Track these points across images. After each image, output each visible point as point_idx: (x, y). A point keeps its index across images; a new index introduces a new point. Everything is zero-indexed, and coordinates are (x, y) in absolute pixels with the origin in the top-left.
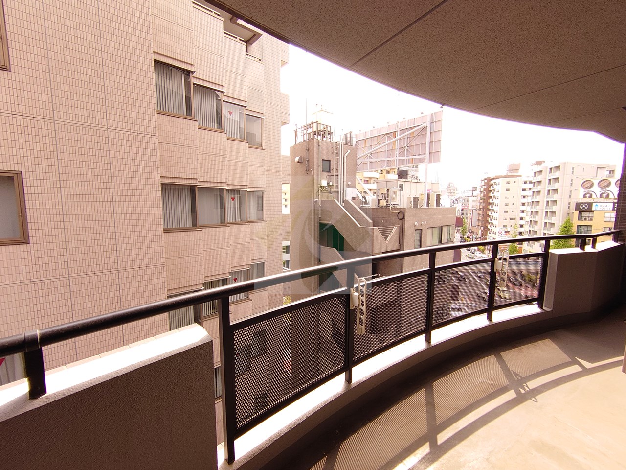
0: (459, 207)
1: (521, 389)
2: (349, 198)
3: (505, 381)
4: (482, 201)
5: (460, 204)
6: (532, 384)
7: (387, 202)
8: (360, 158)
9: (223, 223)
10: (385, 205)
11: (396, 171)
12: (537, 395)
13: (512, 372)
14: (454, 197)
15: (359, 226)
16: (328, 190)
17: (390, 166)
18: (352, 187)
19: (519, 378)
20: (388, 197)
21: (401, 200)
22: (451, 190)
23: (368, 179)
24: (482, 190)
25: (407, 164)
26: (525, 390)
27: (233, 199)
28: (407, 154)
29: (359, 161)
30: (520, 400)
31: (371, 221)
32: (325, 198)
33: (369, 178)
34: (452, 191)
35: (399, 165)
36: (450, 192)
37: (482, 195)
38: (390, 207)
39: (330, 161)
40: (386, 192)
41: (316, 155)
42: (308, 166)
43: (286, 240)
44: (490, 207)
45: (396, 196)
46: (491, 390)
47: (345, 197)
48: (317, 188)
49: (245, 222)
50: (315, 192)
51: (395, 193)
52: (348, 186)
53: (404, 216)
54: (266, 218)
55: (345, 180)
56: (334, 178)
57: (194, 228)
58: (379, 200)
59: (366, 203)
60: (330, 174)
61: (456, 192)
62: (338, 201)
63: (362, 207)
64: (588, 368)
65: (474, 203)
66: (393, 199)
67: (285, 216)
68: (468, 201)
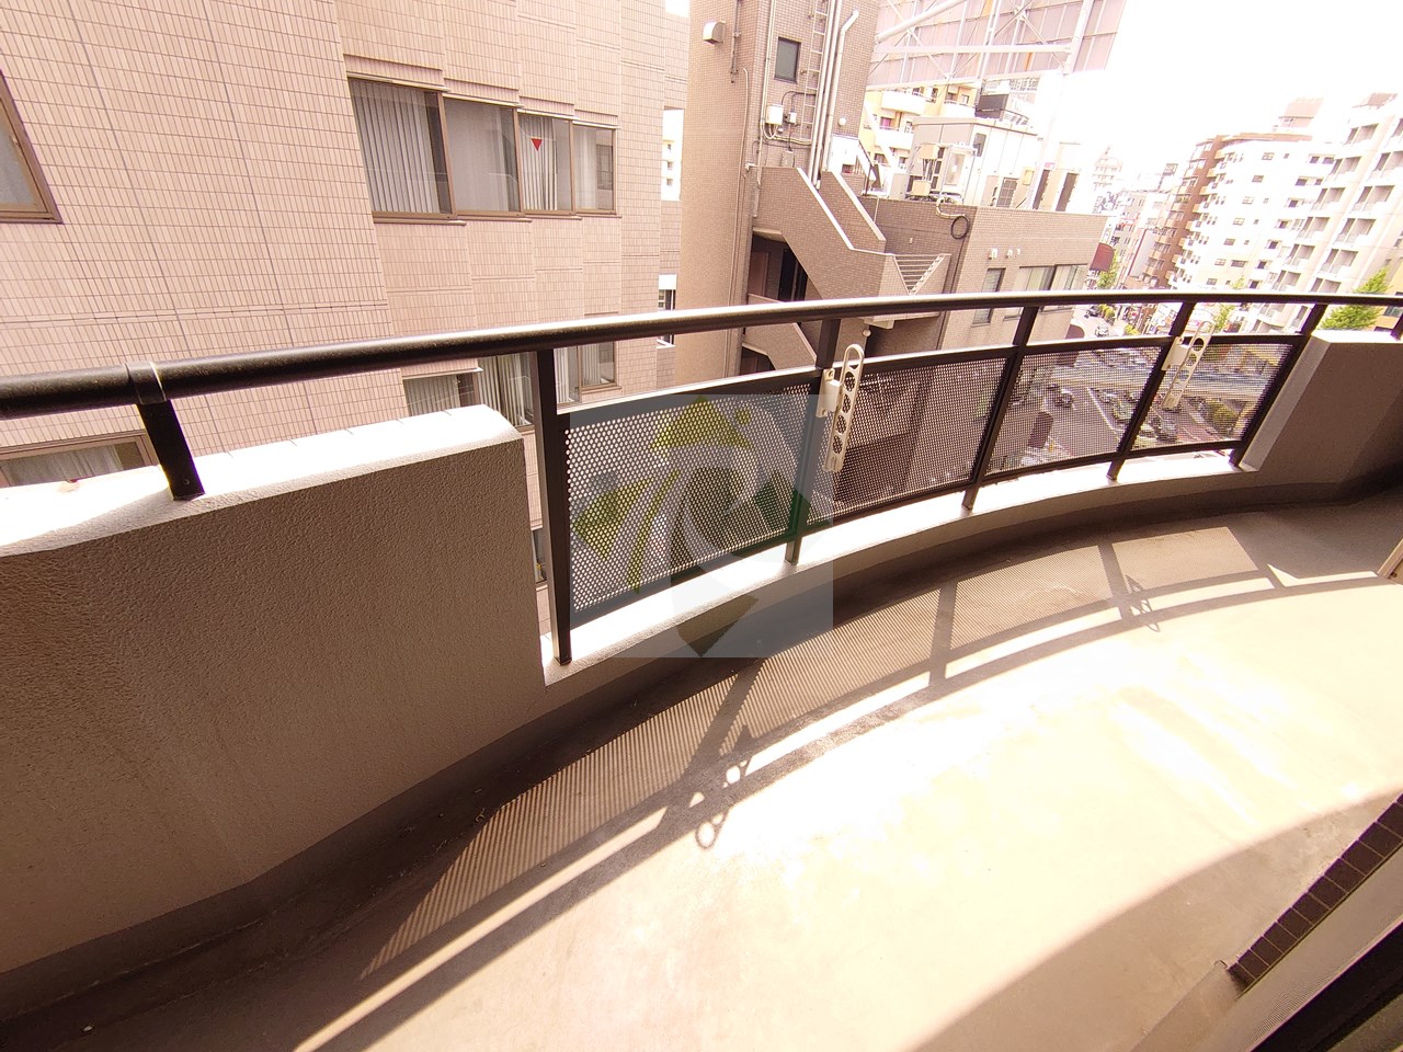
0: (1114, 217)
1: (1133, 608)
2: (835, 168)
3: (1105, 592)
4: (1177, 207)
5: (1120, 210)
6: (1158, 603)
7: (934, 186)
8: (885, 39)
9: (515, 210)
10: (926, 193)
11: (973, 95)
12: (1162, 620)
13: (1126, 580)
14: (1108, 188)
15: (851, 247)
16: (785, 137)
17: (962, 75)
18: (848, 133)
19: (1137, 589)
20: (937, 171)
21: (970, 185)
22: (1105, 170)
23: (891, 116)
24: (1190, 173)
25: (1010, 71)
26: (1141, 609)
27: (537, 143)
28: (1018, 39)
29: (879, 53)
30: (1127, 624)
31: (881, 237)
32: (772, 163)
33: (897, 112)
34: (1109, 172)
35: (988, 73)
36: (1102, 173)
37: (1183, 190)
38: (938, 202)
39: (799, 44)
40: (934, 156)
41: (762, 23)
42: (737, 57)
43: (666, 270)
44: (1192, 226)
45: (959, 169)
46: (1073, 604)
47: (824, 165)
48: (755, 131)
49: (569, 212)
50: (750, 141)
51: (958, 160)
52: (839, 130)
53: (968, 230)
54: (621, 206)
55: (832, 112)
56: (805, 102)
57: (445, 216)
58: (912, 178)
59: (877, 185)
60: (792, 87)
61: (1117, 174)
62: (807, 174)
63: (866, 195)
64: (1286, 585)
65: (1157, 211)
66: (951, 178)
67: (666, 204)
68: (1141, 203)
